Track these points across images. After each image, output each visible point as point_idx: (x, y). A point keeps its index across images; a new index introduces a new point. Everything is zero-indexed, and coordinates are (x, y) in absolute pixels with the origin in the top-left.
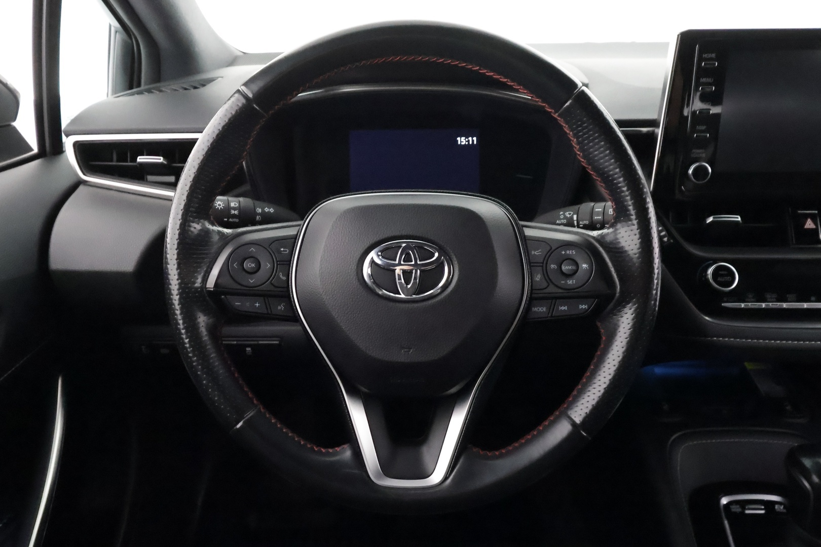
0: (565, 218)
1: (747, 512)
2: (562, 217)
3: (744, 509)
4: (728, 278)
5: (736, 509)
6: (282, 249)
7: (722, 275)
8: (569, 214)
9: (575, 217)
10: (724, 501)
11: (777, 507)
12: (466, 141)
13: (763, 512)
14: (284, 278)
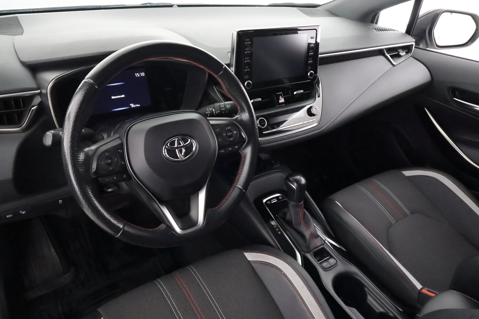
0: (210, 111)
1: (272, 202)
2: (208, 110)
3: (271, 202)
4: (264, 123)
5: (269, 203)
6: (119, 151)
7: (262, 122)
8: (211, 109)
9: (214, 110)
10: (264, 201)
11: (279, 197)
12: (139, 75)
13: (276, 201)
14: (124, 163)
